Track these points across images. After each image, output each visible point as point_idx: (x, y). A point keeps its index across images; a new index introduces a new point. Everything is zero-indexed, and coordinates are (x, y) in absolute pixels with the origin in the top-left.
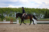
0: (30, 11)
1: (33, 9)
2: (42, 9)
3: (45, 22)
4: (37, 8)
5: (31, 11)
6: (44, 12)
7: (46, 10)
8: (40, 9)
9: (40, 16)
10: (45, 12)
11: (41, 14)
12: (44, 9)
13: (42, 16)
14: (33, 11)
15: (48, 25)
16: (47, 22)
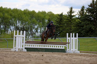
0: (6, 15)
1: (16, 11)
2: (39, 12)
3: (47, 47)
4: (27, 10)
5: (11, 15)
7: (50, 16)
8: (34, 12)
9: (34, 30)
10: (47, 21)
11: (36, 27)
12: (44, 13)
13: (39, 31)
14: (14, 17)
15: (56, 55)
16: (53, 48)
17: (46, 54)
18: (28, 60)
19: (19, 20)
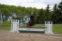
0: (7, 9)
1: (13, 7)
2: (28, 8)
3: (33, 30)
4: (20, 6)
5: (10, 10)
6: (30, 12)
7: (34, 10)
8: (24, 7)
9: (24, 19)
10: (32, 13)
11: (26, 17)
12: (31, 8)
13: (27, 20)
16: (37, 31)
17: (32, 35)
18: (20, 38)
19: (15, 12)
